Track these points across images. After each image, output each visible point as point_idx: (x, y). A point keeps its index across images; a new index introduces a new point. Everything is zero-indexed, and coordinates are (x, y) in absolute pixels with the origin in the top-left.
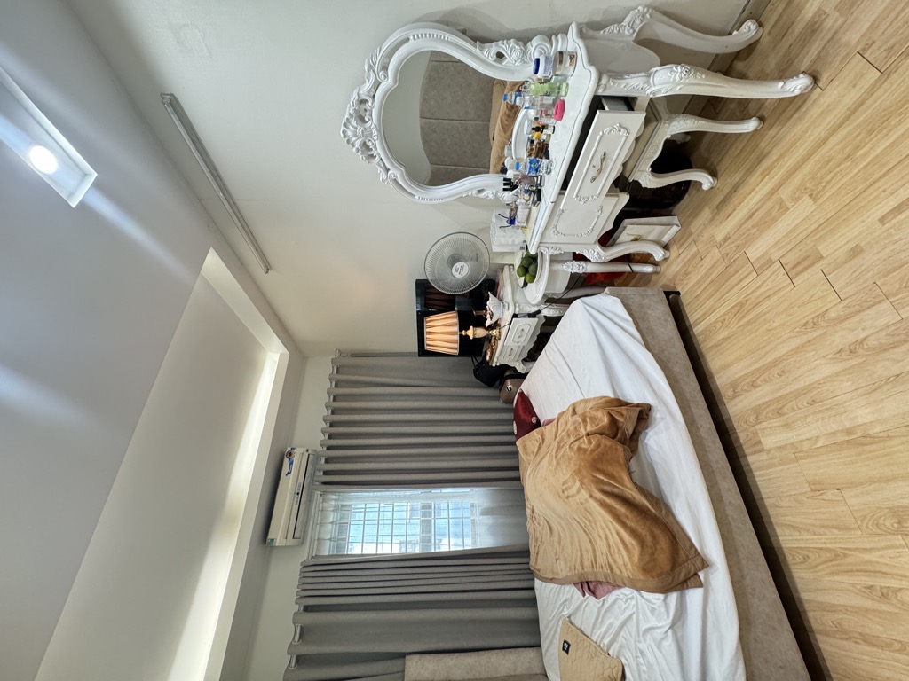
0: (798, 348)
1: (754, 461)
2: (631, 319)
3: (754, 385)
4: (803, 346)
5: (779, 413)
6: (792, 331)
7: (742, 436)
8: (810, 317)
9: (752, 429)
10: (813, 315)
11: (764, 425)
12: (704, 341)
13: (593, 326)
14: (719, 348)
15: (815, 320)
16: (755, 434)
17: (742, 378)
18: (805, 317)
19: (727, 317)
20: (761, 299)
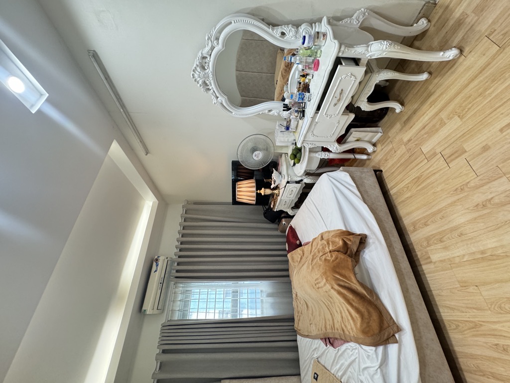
0: (452, 203)
1: (426, 268)
2: (355, 185)
3: (426, 225)
4: (455, 202)
5: (441, 241)
6: (449, 193)
7: (419, 254)
8: (458, 186)
9: (426, 249)
10: (461, 184)
11: (432, 247)
12: (396, 198)
13: (333, 189)
14: (406, 202)
15: (462, 187)
16: (427, 253)
17: (419, 220)
18: (456, 186)
19: (410, 185)
20: (430, 175)
